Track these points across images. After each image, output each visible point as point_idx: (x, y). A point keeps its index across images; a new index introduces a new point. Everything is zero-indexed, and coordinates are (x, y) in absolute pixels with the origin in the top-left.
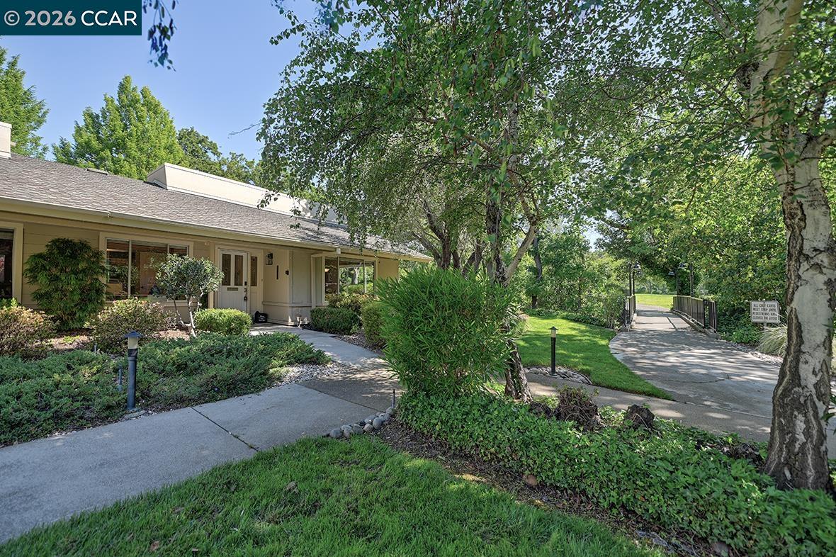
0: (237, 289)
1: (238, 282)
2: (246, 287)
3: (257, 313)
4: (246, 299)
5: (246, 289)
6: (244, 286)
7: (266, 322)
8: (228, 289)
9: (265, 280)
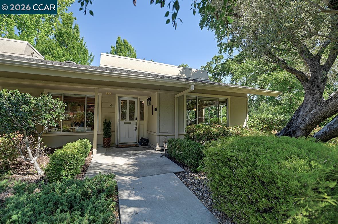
0: (130, 123)
1: (132, 118)
2: (136, 121)
3: (142, 139)
4: (136, 129)
5: (136, 122)
6: (135, 121)
7: (147, 145)
8: (125, 123)
9: (148, 117)
